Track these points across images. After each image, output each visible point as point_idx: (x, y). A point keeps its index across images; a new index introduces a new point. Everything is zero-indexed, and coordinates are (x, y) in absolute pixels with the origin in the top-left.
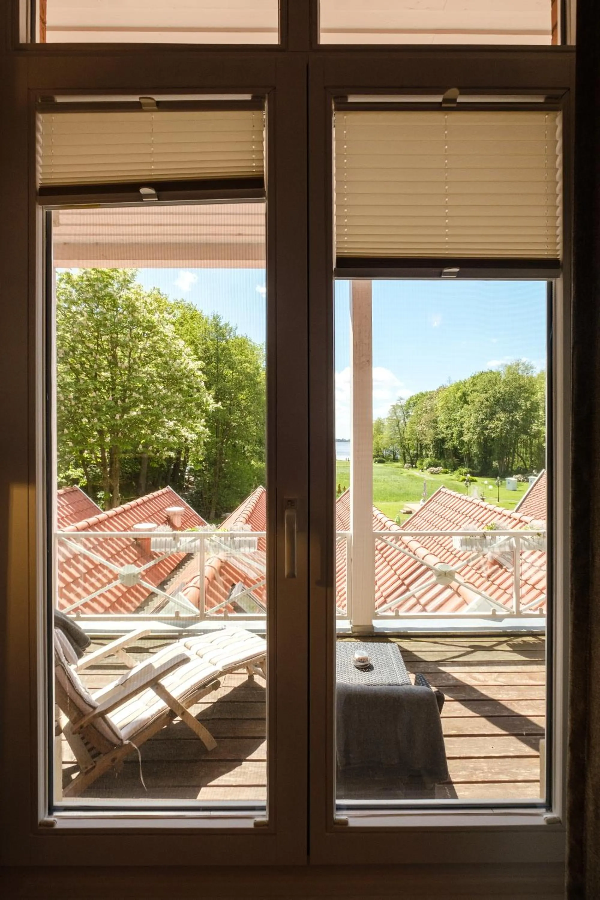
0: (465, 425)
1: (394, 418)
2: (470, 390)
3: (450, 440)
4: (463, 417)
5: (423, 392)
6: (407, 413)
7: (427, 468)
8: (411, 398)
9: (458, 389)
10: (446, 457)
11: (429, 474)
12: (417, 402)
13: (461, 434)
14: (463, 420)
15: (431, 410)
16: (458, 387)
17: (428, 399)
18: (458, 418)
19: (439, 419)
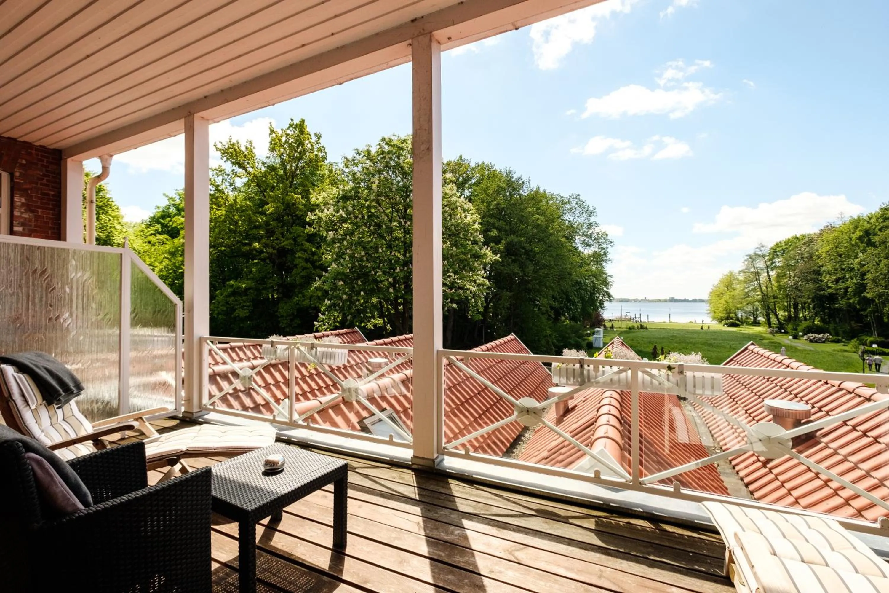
0: (869, 276)
1: (752, 270)
2: (879, 227)
3: (842, 298)
4: (864, 265)
5: (798, 236)
6: (772, 263)
7: (805, 334)
8: (777, 244)
9: (856, 227)
10: (837, 320)
11: (807, 342)
12: (787, 248)
13: (862, 288)
14: (865, 268)
15: (811, 257)
16: (856, 223)
17: (804, 244)
18: (856, 267)
19: (822, 269)
